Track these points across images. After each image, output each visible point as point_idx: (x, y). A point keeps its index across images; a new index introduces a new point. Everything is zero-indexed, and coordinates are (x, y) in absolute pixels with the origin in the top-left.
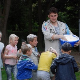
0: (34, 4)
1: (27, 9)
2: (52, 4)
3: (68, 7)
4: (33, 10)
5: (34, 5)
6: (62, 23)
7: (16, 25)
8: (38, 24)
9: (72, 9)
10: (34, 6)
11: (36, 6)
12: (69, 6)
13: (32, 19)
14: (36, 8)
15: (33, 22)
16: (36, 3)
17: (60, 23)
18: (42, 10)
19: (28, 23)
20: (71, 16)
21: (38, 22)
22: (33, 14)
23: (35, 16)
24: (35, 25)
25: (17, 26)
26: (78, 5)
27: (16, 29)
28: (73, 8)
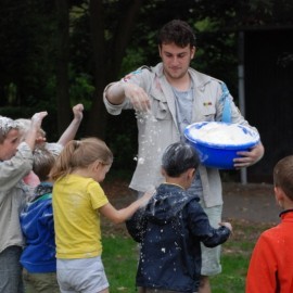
0: (76, 9)
1: (52, 27)
2: (143, 10)
3: (201, 20)
4: (71, 30)
5: (76, 13)
6: (209, 78)
7: (11, 85)
8: (93, 82)
9: (214, 27)
10: (78, 16)
11: (82, 17)
12: (203, 18)
13: (70, 65)
14: (83, 23)
15: (71, 73)
16: (84, 5)
17: (201, 79)
18: (107, 32)
19: (54, 77)
20: (211, 54)
21: (91, 73)
22: (72, 46)
23: (78, 53)
24: (80, 85)
25: (15, 90)
26: (234, 14)
27: (10, 99)
28: (218, 25)
